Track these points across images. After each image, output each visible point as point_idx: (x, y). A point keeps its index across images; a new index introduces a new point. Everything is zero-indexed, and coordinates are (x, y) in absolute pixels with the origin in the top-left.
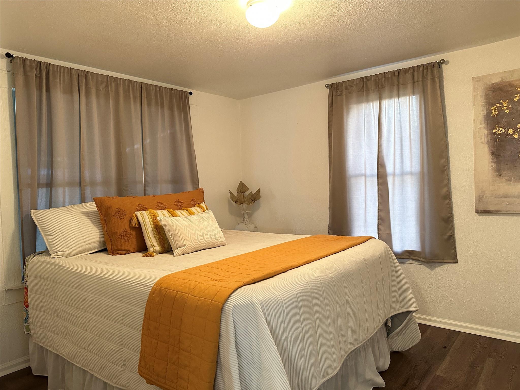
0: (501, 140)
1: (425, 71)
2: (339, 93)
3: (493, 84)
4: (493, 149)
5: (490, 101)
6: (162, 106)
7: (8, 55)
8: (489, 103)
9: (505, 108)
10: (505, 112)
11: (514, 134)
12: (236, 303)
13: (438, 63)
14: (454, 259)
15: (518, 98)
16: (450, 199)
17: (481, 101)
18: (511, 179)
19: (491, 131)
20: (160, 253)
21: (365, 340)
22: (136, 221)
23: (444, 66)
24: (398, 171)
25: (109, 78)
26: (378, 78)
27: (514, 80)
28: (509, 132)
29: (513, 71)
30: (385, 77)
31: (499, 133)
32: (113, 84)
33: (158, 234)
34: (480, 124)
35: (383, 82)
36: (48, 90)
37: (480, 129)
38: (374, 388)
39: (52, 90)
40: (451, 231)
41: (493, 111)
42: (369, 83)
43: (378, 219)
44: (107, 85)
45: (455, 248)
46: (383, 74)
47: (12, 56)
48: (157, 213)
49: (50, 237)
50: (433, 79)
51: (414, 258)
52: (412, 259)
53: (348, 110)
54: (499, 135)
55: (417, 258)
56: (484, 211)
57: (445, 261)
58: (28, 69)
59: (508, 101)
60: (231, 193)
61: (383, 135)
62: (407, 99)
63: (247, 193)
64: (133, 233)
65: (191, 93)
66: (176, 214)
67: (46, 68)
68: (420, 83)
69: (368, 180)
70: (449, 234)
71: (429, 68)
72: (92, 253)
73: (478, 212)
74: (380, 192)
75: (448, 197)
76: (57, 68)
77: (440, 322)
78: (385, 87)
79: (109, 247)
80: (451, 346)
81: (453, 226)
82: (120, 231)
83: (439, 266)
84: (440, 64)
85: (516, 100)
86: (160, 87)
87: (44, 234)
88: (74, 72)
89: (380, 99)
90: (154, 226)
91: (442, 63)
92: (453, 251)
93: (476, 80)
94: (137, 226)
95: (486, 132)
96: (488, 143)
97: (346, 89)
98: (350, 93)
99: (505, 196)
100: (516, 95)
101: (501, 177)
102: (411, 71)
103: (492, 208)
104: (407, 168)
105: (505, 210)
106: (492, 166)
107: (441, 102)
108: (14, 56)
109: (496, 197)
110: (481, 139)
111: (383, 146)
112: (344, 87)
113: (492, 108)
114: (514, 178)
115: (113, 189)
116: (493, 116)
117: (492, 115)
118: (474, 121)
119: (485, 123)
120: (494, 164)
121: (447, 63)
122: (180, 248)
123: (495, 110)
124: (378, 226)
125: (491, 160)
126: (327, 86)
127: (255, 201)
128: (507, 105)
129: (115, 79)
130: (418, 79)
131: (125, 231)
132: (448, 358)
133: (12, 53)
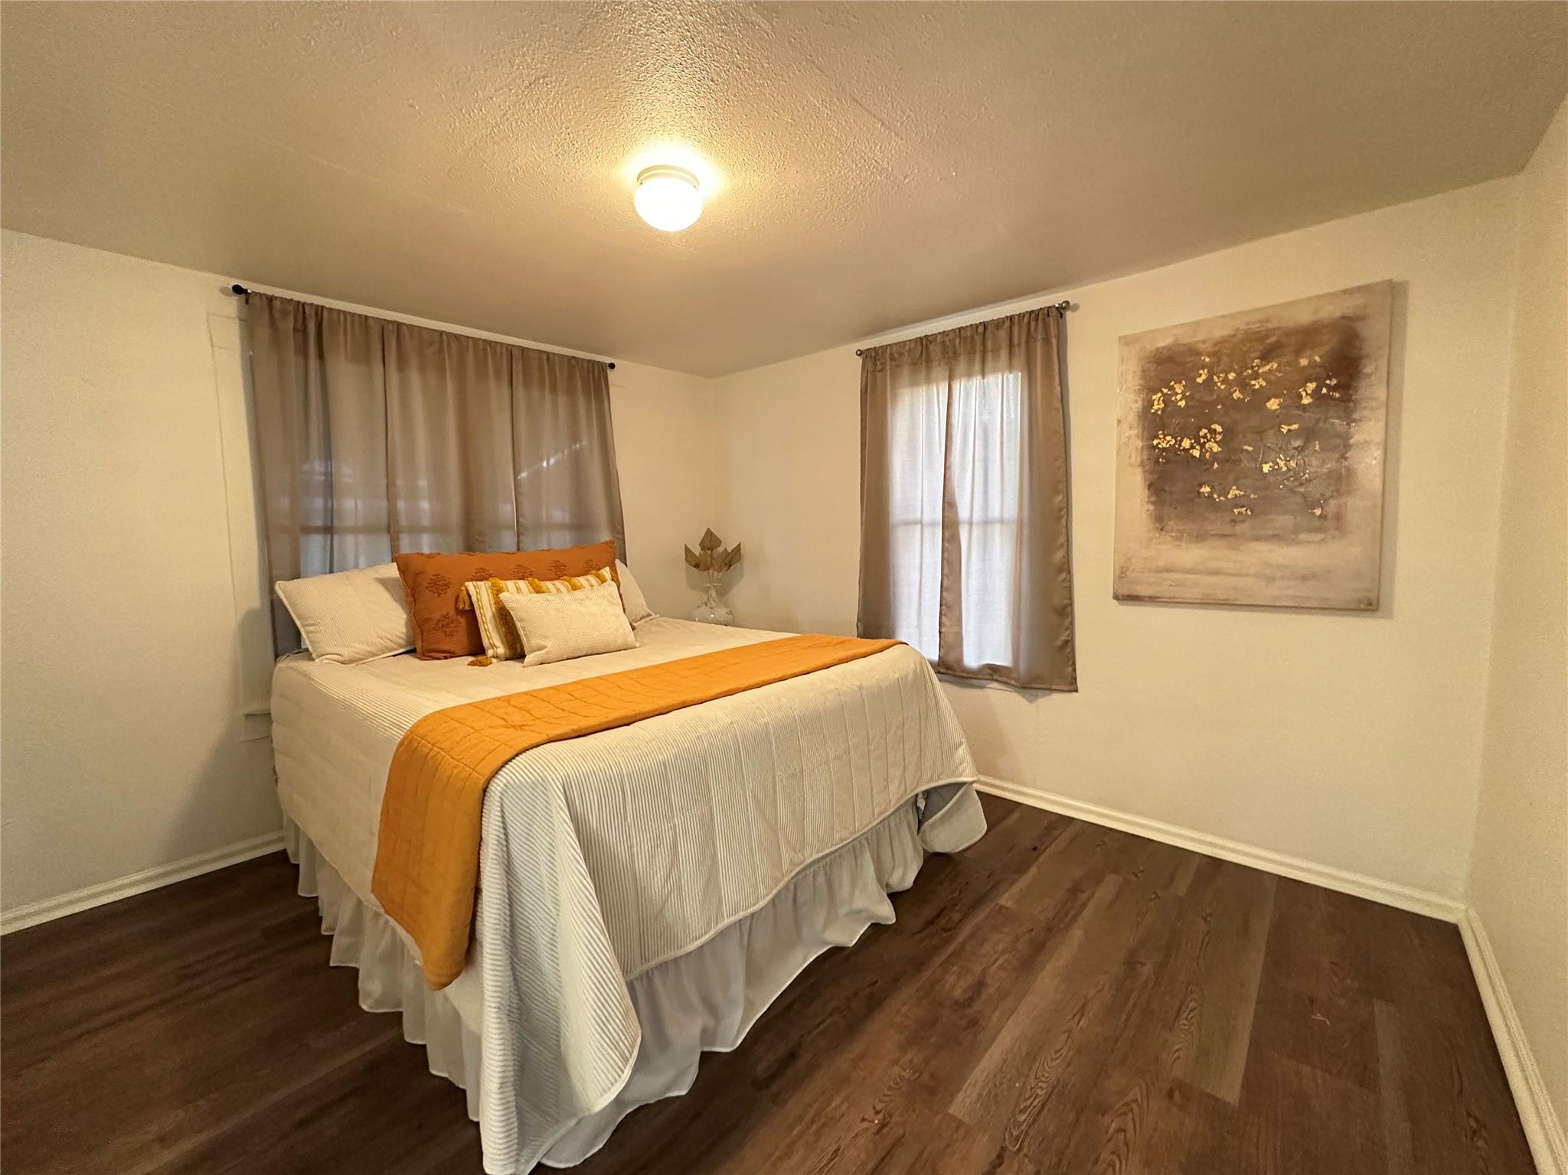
0: (1168, 461)
1: (1033, 324)
2: (879, 367)
3: (1158, 349)
4: (1151, 477)
5: (1151, 383)
6: (554, 389)
7: (237, 290)
8: (1150, 388)
9: (1179, 397)
10: (1179, 404)
11: (1192, 447)
12: (511, 778)
13: (1057, 308)
14: (1072, 684)
15: (1204, 377)
16: (1070, 572)
17: (1133, 382)
18: (1183, 536)
19: (1150, 442)
20: (507, 659)
21: (845, 840)
22: (466, 598)
23: (1068, 314)
24: (977, 516)
25: (444, 336)
26: (947, 339)
27: (1197, 342)
28: (1183, 444)
29: (1197, 323)
30: (960, 337)
31: (1164, 446)
32: (454, 347)
33: (504, 625)
34: (1131, 428)
35: (957, 347)
36: (321, 355)
37: (1129, 437)
38: (872, 924)
39: (328, 357)
40: (1068, 633)
41: (1156, 403)
42: (932, 347)
43: (941, 605)
44: (441, 349)
45: (1074, 664)
46: (957, 331)
47: (245, 291)
48: (506, 585)
49: (311, 628)
50: (1047, 341)
51: (999, 678)
52: (996, 680)
53: (894, 398)
54: (1164, 449)
55: (1004, 679)
56: (1128, 596)
57: (1054, 687)
58: (277, 315)
59: (1184, 382)
60: (687, 550)
61: (953, 448)
62: (998, 377)
63: (720, 549)
64: (462, 620)
65: (612, 366)
66: (545, 589)
67: (316, 314)
68: (1023, 346)
69: (927, 531)
70: (1064, 637)
71: (1040, 317)
72: (394, 656)
73: (1116, 597)
74: (946, 555)
75: (1066, 567)
76: (339, 315)
77: (1041, 798)
78: (960, 355)
79: (419, 646)
80: (1046, 848)
81: (1072, 623)
82: (437, 616)
83: (1044, 696)
84: (1061, 310)
85: (1199, 380)
86: (548, 354)
87: (301, 623)
88: (371, 322)
89: (951, 378)
90: (497, 610)
91: (1064, 308)
92: (1070, 669)
93: (1126, 341)
94: (467, 608)
95: (1140, 444)
96: (1142, 464)
97: (892, 358)
98: (898, 366)
99: (1168, 570)
100: (1201, 372)
101: (1164, 532)
102: (1007, 324)
103: (1143, 591)
104: (995, 512)
105: (1167, 596)
106: (1148, 510)
107: (1061, 384)
108: (249, 291)
109: (1150, 571)
110: (1130, 457)
111: (953, 468)
112: (887, 356)
113: (1154, 397)
114: (1188, 534)
115: (456, 540)
116: (1155, 413)
117: (1153, 411)
118: (1119, 421)
119: (1138, 425)
120: (1151, 507)
121: (1076, 308)
122: (536, 653)
123: (1159, 400)
124: (940, 618)
125: (1147, 499)
126: (860, 353)
127: (730, 566)
128: (1183, 391)
129: (457, 337)
130: (1019, 340)
131: (446, 617)
132: (1033, 870)
133: (244, 285)
